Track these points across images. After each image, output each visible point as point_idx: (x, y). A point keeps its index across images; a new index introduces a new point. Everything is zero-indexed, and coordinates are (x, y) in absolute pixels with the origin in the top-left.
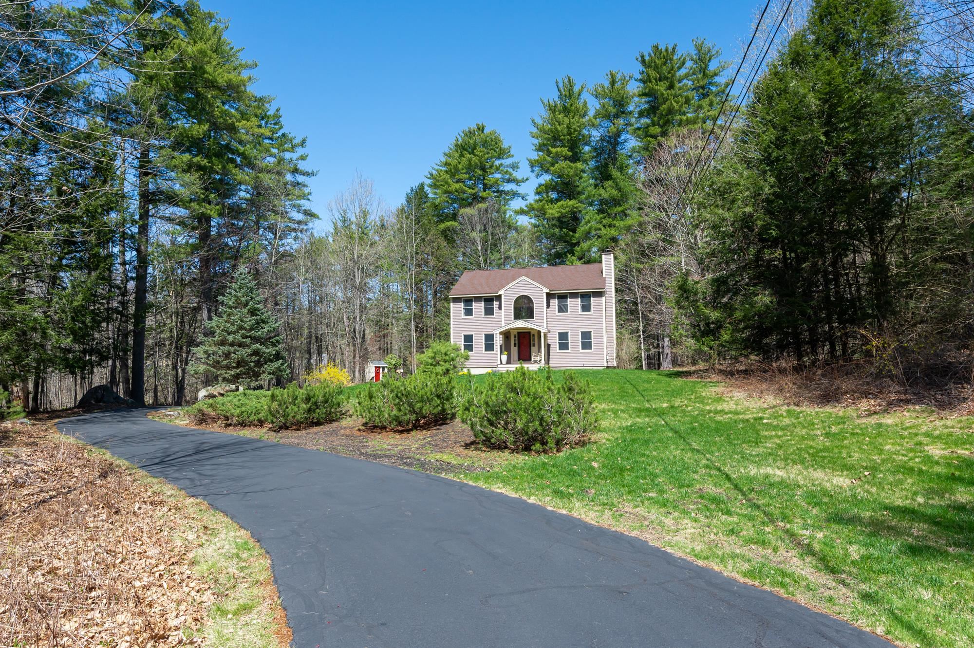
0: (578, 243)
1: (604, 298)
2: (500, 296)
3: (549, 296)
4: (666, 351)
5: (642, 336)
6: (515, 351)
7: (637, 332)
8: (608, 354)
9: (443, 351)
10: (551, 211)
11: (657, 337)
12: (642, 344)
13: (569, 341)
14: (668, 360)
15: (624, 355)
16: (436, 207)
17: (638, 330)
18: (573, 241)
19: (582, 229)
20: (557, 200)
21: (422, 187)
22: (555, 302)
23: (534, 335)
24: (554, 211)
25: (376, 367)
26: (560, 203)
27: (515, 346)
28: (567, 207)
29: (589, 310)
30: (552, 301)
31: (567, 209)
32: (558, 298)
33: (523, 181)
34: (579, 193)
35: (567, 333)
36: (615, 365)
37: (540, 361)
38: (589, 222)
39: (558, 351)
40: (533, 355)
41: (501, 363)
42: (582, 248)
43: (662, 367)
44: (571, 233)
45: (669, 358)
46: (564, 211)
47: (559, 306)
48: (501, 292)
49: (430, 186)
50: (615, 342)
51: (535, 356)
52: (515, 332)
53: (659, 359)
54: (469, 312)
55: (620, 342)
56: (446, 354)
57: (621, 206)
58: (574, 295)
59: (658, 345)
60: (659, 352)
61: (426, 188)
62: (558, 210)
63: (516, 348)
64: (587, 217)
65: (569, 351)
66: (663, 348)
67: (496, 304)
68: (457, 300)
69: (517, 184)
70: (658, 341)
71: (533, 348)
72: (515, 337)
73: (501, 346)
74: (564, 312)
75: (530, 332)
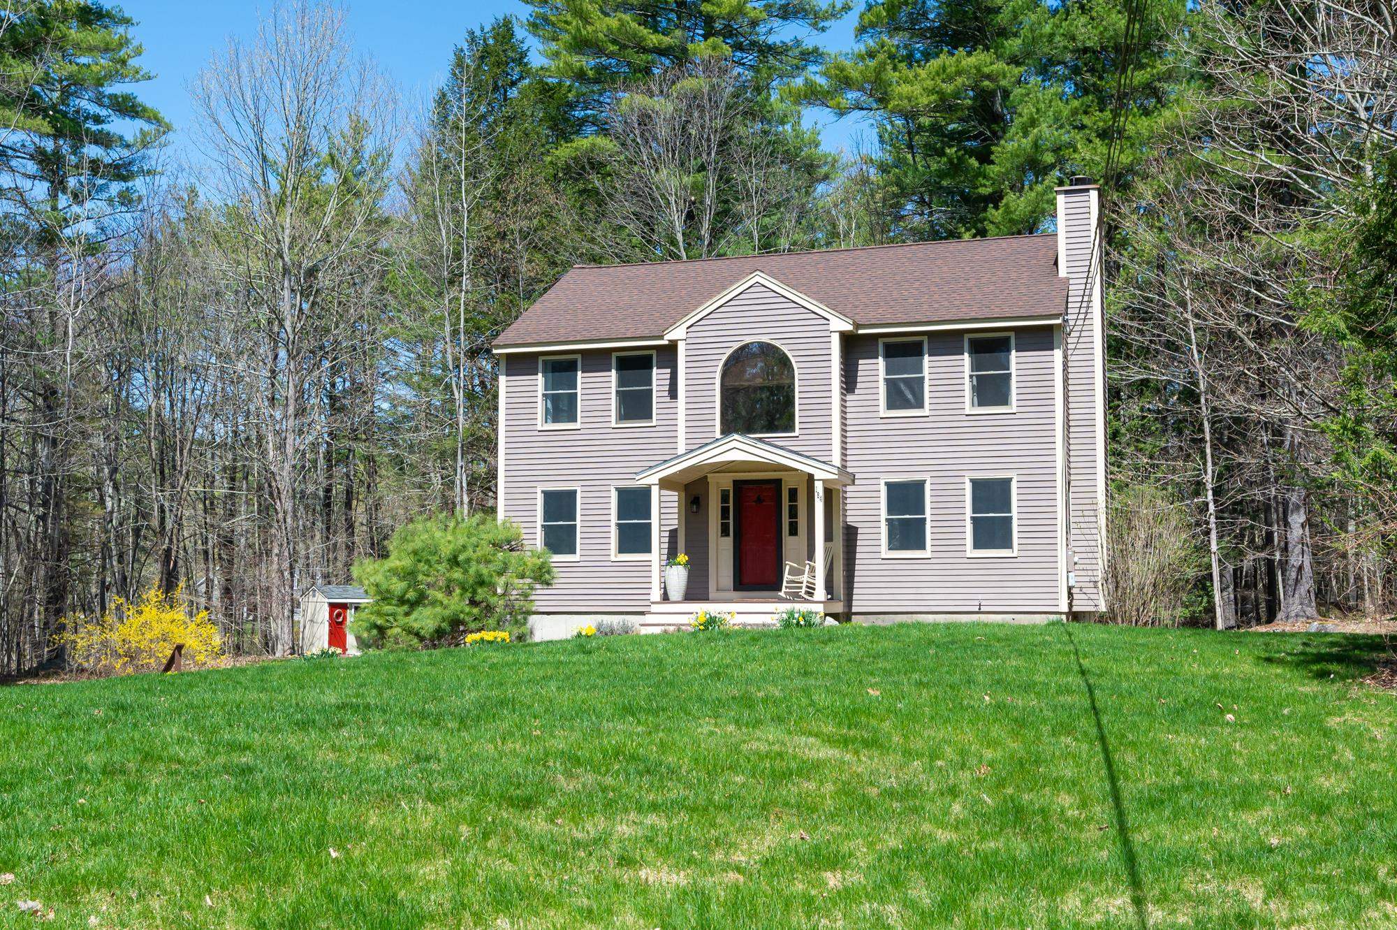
0: (995, 199)
1: (1058, 354)
2: (672, 347)
3: (854, 346)
4: (1295, 560)
5: (1212, 507)
6: (721, 551)
7: (1197, 493)
8: (1072, 566)
9: (446, 551)
10: (905, 89)
11: (1262, 510)
12: (1213, 535)
13: (928, 514)
14: (1302, 590)
15: (1141, 570)
16: (546, 91)
17: (1199, 487)
18: (982, 191)
19: (1011, 146)
20: (927, 56)
21: (504, 31)
22: (875, 370)
23: (793, 493)
24: (917, 89)
25: (333, 606)
26: (934, 64)
27: (725, 532)
28: (959, 73)
29: (1003, 400)
30: (864, 365)
31: (959, 81)
32: (888, 355)
33: (833, 14)
34: (1003, 33)
35: (920, 485)
36: (1103, 608)
37: (811, 590)
38: (1033, 123)
39: (885, 552)
40: (788, 565)
41: (665, 598)
42: (1008, 211)
43: (1280, 615)
44: (974, 162)
45: (1307, 583)
46: (949, 88)
47: (891, 385)
48: (677, 333)
49: (534, 26)
50: (1102, 521)
51: (794, 572)
52: (726, 482)
53: (1271, 588)
54: (562, 408)
55: (1121, 522)
56: (454, 561)
57: (1141, 66)
58: (946, 343)
59: (1269, 537)
60: (1270, 563)
61: (520, 33)
62: (929, 83)
63: (728, 543)
64: (1027, 110)
65: (927, 553)
66: (1285, 549)
67: (659, 376)
68: (520, 364)
69: (815, 26)
70: (1268, 523)
71: (789, 542)
72: (725, 497)
73: (673, 534)
74: (906, 405)
75: (778, 482)
